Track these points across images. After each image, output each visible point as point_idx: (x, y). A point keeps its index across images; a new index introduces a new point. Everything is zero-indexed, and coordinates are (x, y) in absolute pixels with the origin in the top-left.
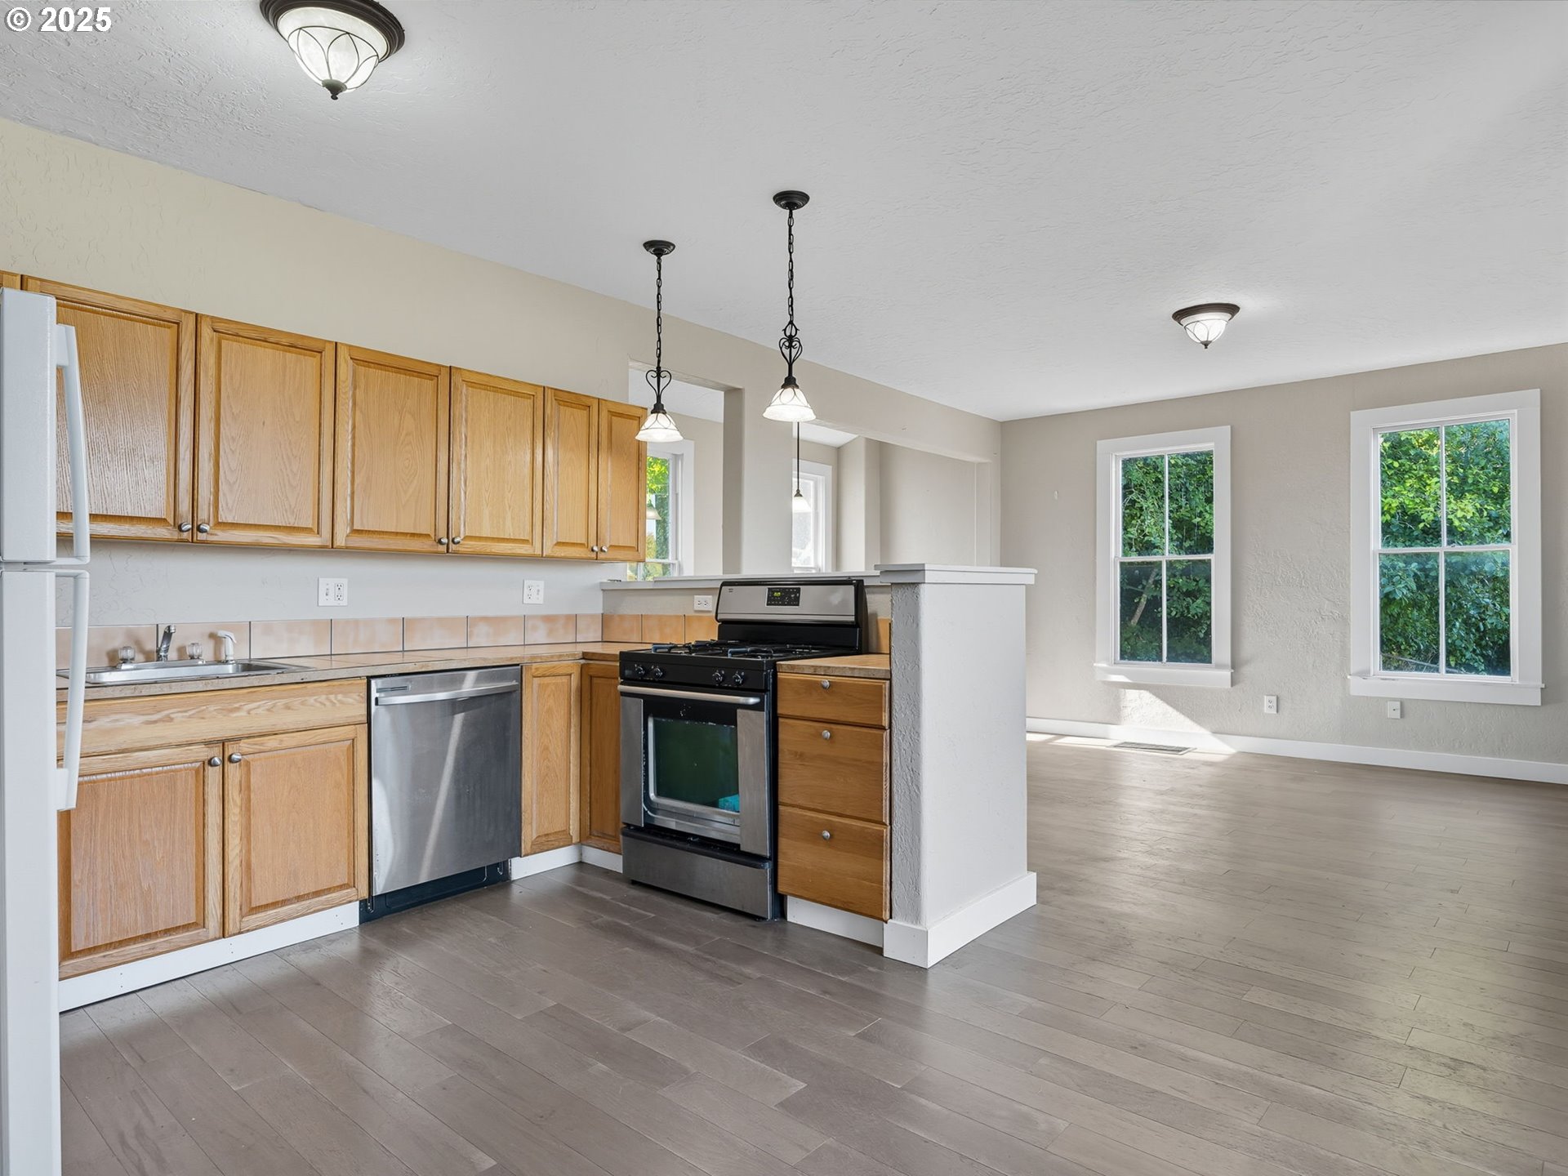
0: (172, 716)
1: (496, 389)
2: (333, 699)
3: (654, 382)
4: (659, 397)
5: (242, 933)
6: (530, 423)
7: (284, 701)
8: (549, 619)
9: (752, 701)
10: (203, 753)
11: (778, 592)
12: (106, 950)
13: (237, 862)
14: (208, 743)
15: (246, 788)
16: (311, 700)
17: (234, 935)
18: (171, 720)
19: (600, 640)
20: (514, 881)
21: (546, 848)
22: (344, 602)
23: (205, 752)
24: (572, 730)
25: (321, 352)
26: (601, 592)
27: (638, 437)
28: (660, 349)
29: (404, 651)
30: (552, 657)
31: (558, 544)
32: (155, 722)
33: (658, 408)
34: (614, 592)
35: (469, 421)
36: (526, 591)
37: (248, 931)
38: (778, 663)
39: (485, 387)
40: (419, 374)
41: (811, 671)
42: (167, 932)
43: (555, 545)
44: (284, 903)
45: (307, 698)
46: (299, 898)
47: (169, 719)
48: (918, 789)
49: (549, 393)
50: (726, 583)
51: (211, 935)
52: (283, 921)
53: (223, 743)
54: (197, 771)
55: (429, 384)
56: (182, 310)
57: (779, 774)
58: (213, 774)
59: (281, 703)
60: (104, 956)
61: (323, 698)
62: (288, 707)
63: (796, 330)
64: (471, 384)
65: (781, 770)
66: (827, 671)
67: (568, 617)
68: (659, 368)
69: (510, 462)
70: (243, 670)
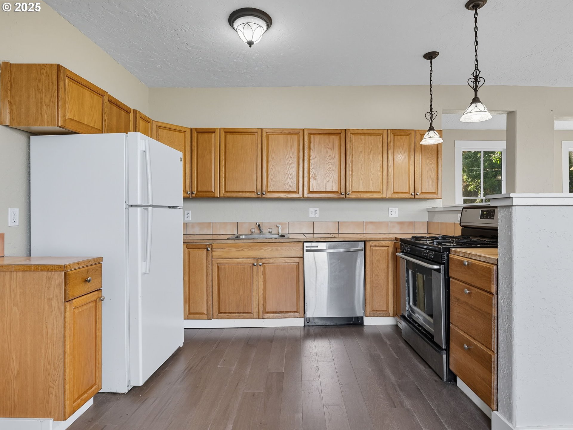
0: (244, 249)
1: (365, 134)
2: (291, 248)
3: (429, 117)
4: (431, 124)
5: (263, 319)
6: (381, 145)
7: (276, 248)
8: (401, 223)
9: (436, 267)
10: (251, 261)
11: (485, 212)
12: (228, 314)
13: (262, 296)
14: (254, 258)
15: (264, 273)
16: (284, 248)
17: (261, 319)
18: (244, 250)
19: (427, 233)
20: (365, 325)
21: (376, 316)
22: (318, 216)
23: (252, 261)
24: (390, 269)
25: (299, 133)
26: (428, 212)
27: (421, 143)
28: (432, 102)
29: (339, 233)
30: (380, 238)
31: (394, 192)
32: (239, 251)
33: (431, 128)
34: (432, 212)
35: (354, 148)
36: (390, 212)
37: (265, 319)
38: (451, 249)
39: (361, 134)
40: (334, 134)
41: (462, 255)
42: (243, 313)
43: (393, 193)
44: (276, 312)
45: (283, 247)
46: (281, 312)
47: (243, 250)
48: (511, 337)
49: (389, 132)
50: (465, 208)
51: (255, 317)
52: (275, 318)
53: (258, 259)
54: (251, 267)
55: (337, 137)
56: (258, 129)
57: (450, 307)
58: (255, 268)
59: (275, 248)
60: (228, 316)
61: (288, 248)
62: (277, 250)
63: (479, 71)
64: (354, 134)
65: (451, 306)
66: (469, 256)
67: (410, 223)
68: (431, 110)
69: (371, 162)
70: (281, 237)
